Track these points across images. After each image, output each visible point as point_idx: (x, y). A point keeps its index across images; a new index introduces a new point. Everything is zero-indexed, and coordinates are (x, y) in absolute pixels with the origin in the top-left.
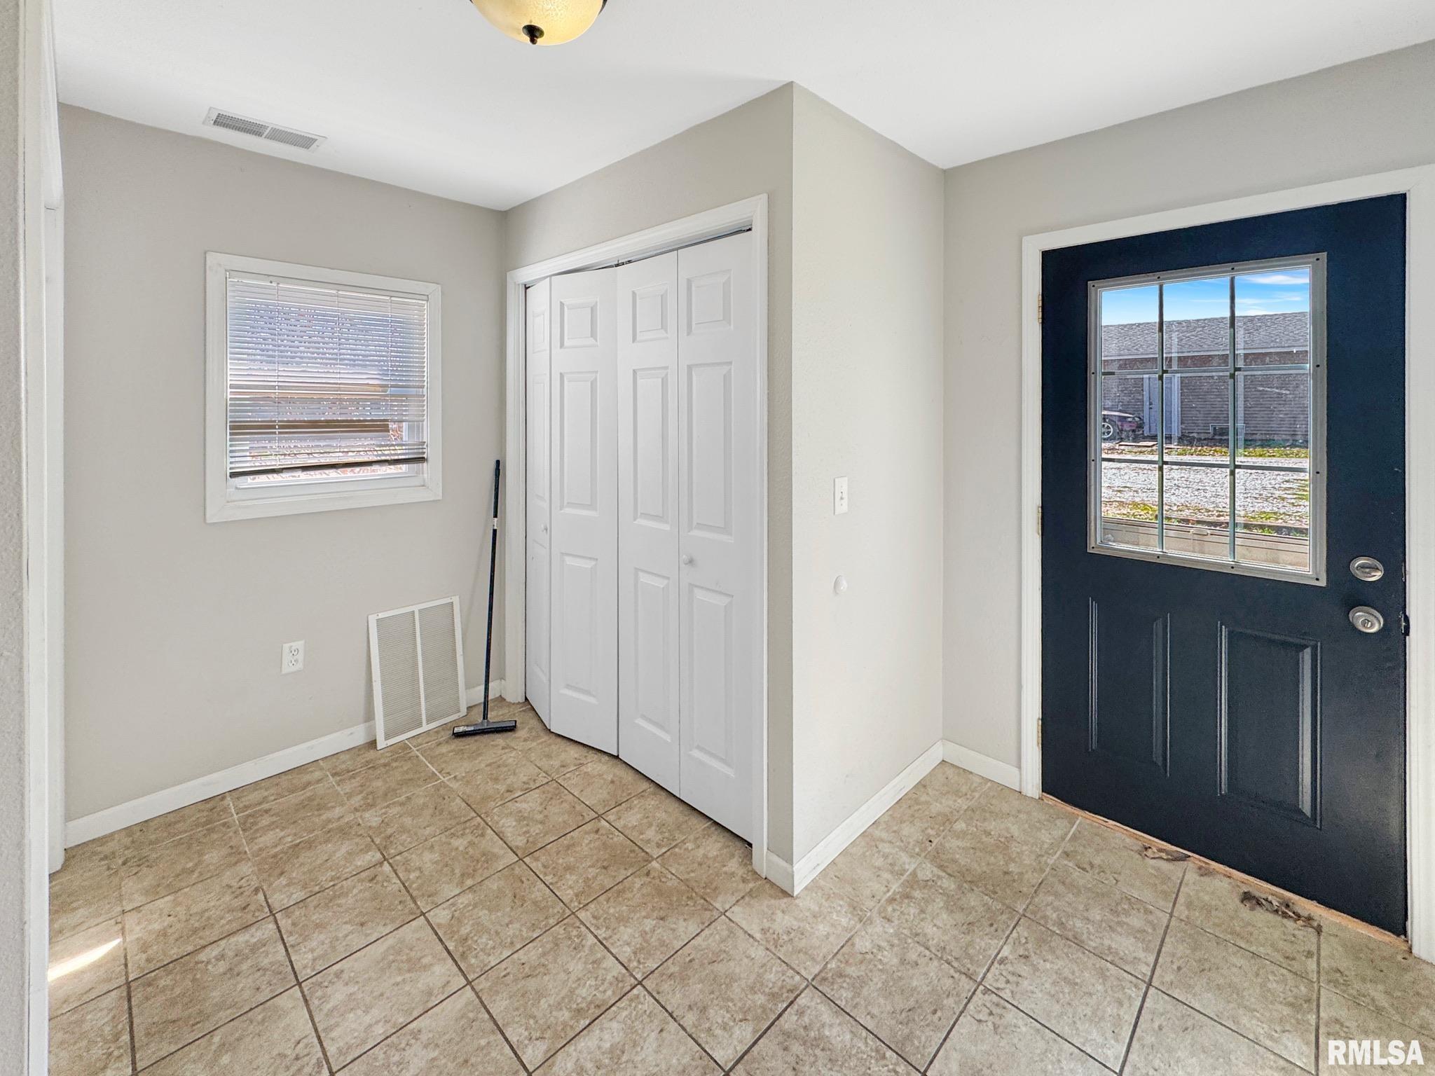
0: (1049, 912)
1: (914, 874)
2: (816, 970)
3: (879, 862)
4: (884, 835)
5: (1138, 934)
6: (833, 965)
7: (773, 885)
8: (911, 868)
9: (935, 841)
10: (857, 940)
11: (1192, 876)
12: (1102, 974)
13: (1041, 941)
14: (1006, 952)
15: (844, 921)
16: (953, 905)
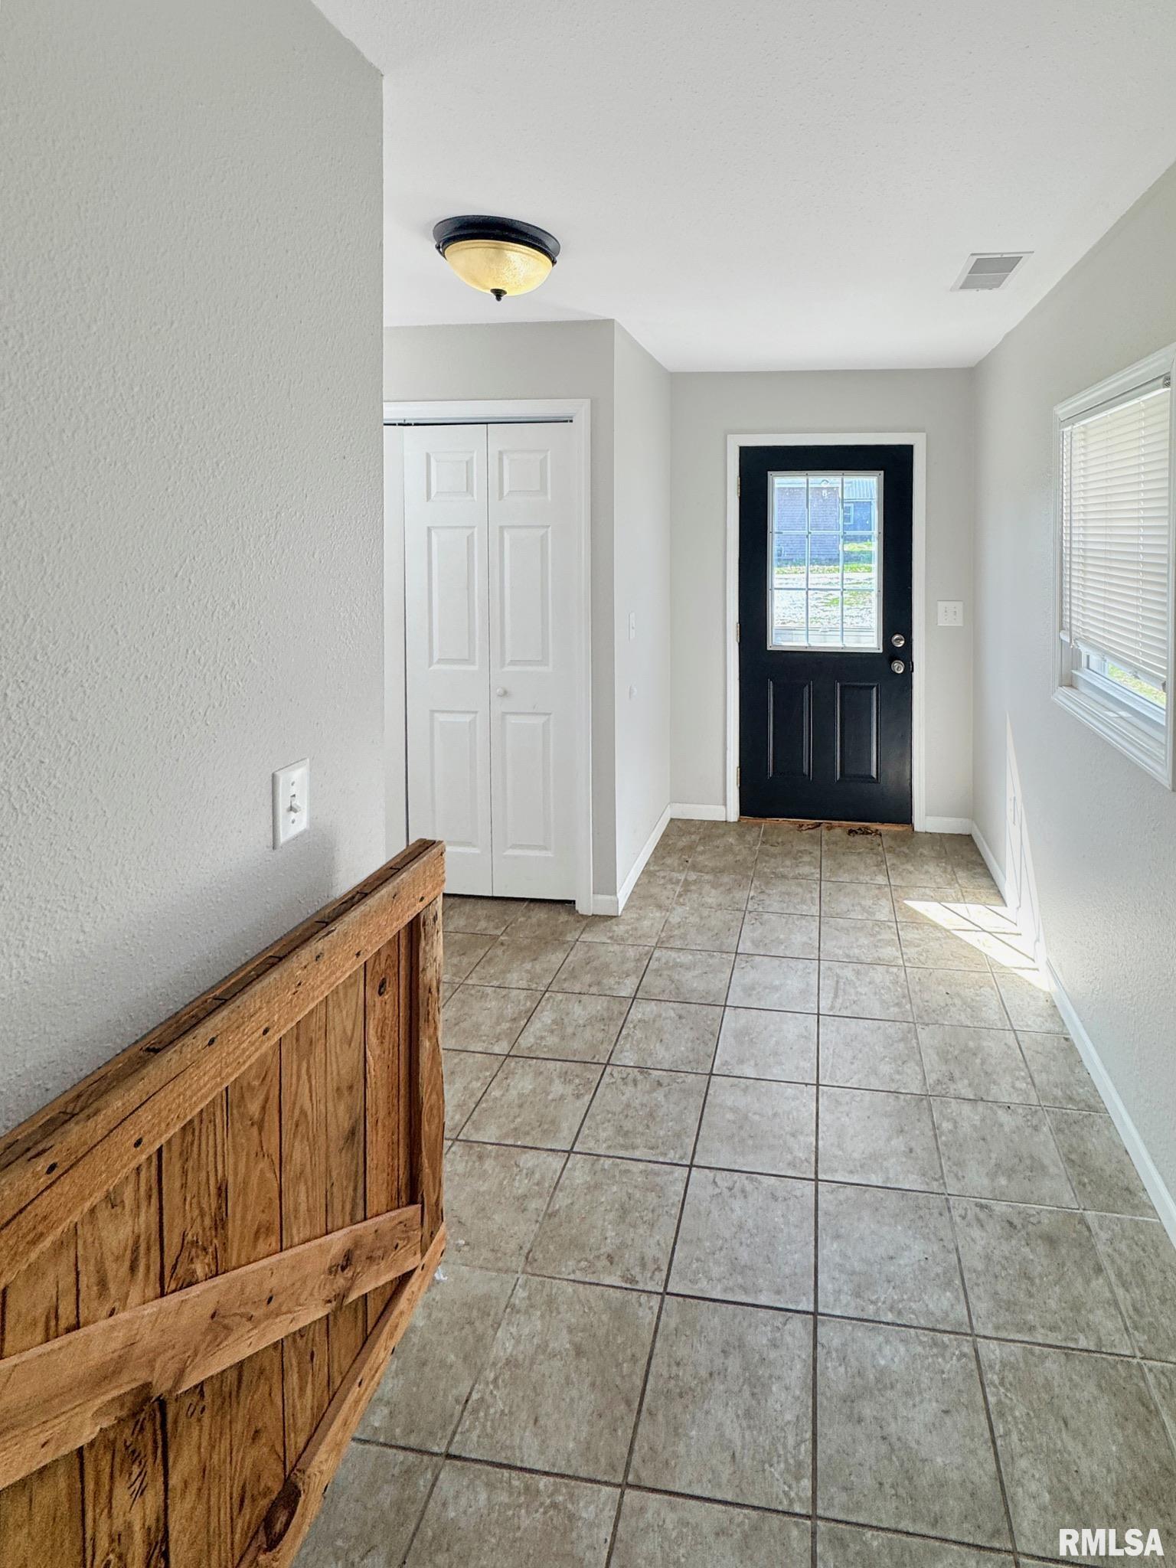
0: (766, 870)
1: (686, 880)
2: (656, 940)
3: (662, 881)
4: (656, 868)
5: (810, 863)
6: (664, 934)
7: (600, 916)
8: (682, 878)
9: (690, 860)
10: (671, 919)
11: (825, 832)
12: (800, 885)
13: (767, 883)
14: (752, 894)
15: (658, 914)
16: (715, 886)
